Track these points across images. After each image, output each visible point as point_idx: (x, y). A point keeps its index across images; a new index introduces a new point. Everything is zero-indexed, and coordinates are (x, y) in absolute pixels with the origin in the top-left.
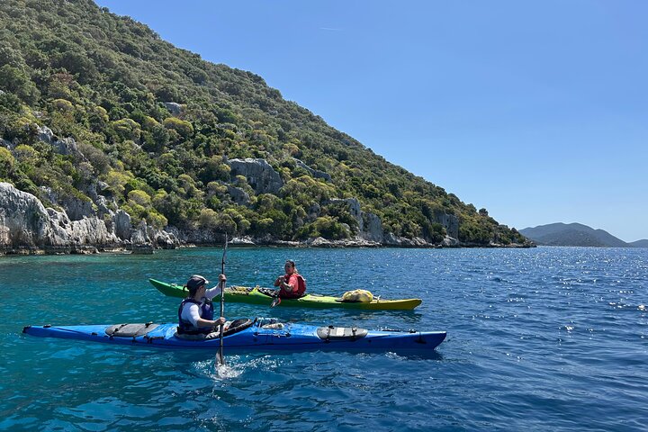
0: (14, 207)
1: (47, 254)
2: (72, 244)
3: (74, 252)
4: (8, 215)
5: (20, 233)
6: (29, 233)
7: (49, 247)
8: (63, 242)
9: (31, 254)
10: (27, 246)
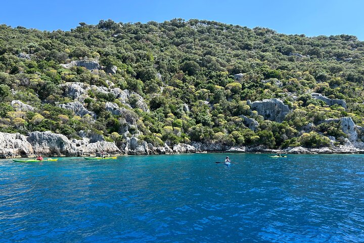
0: (51, 140)
1: (67, 156)
2: (78, 153)
3: (79, 156)
4: (48, 142)
5: (54, 149)
6: (58, 149)
7: (67, 154)
8: (74, 152)
9: (58, 157)
10: (57, 154)
